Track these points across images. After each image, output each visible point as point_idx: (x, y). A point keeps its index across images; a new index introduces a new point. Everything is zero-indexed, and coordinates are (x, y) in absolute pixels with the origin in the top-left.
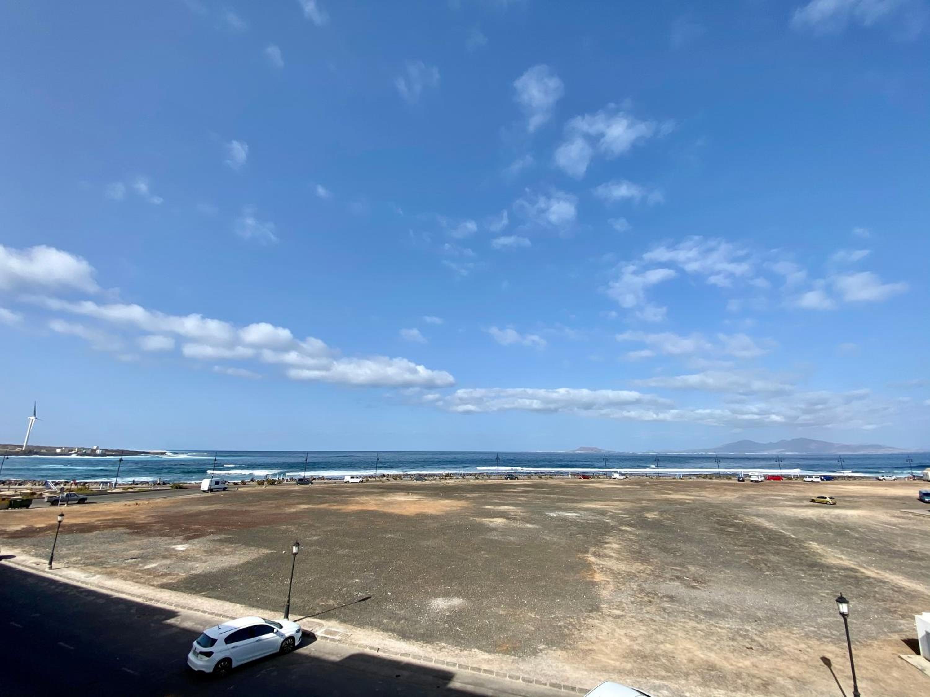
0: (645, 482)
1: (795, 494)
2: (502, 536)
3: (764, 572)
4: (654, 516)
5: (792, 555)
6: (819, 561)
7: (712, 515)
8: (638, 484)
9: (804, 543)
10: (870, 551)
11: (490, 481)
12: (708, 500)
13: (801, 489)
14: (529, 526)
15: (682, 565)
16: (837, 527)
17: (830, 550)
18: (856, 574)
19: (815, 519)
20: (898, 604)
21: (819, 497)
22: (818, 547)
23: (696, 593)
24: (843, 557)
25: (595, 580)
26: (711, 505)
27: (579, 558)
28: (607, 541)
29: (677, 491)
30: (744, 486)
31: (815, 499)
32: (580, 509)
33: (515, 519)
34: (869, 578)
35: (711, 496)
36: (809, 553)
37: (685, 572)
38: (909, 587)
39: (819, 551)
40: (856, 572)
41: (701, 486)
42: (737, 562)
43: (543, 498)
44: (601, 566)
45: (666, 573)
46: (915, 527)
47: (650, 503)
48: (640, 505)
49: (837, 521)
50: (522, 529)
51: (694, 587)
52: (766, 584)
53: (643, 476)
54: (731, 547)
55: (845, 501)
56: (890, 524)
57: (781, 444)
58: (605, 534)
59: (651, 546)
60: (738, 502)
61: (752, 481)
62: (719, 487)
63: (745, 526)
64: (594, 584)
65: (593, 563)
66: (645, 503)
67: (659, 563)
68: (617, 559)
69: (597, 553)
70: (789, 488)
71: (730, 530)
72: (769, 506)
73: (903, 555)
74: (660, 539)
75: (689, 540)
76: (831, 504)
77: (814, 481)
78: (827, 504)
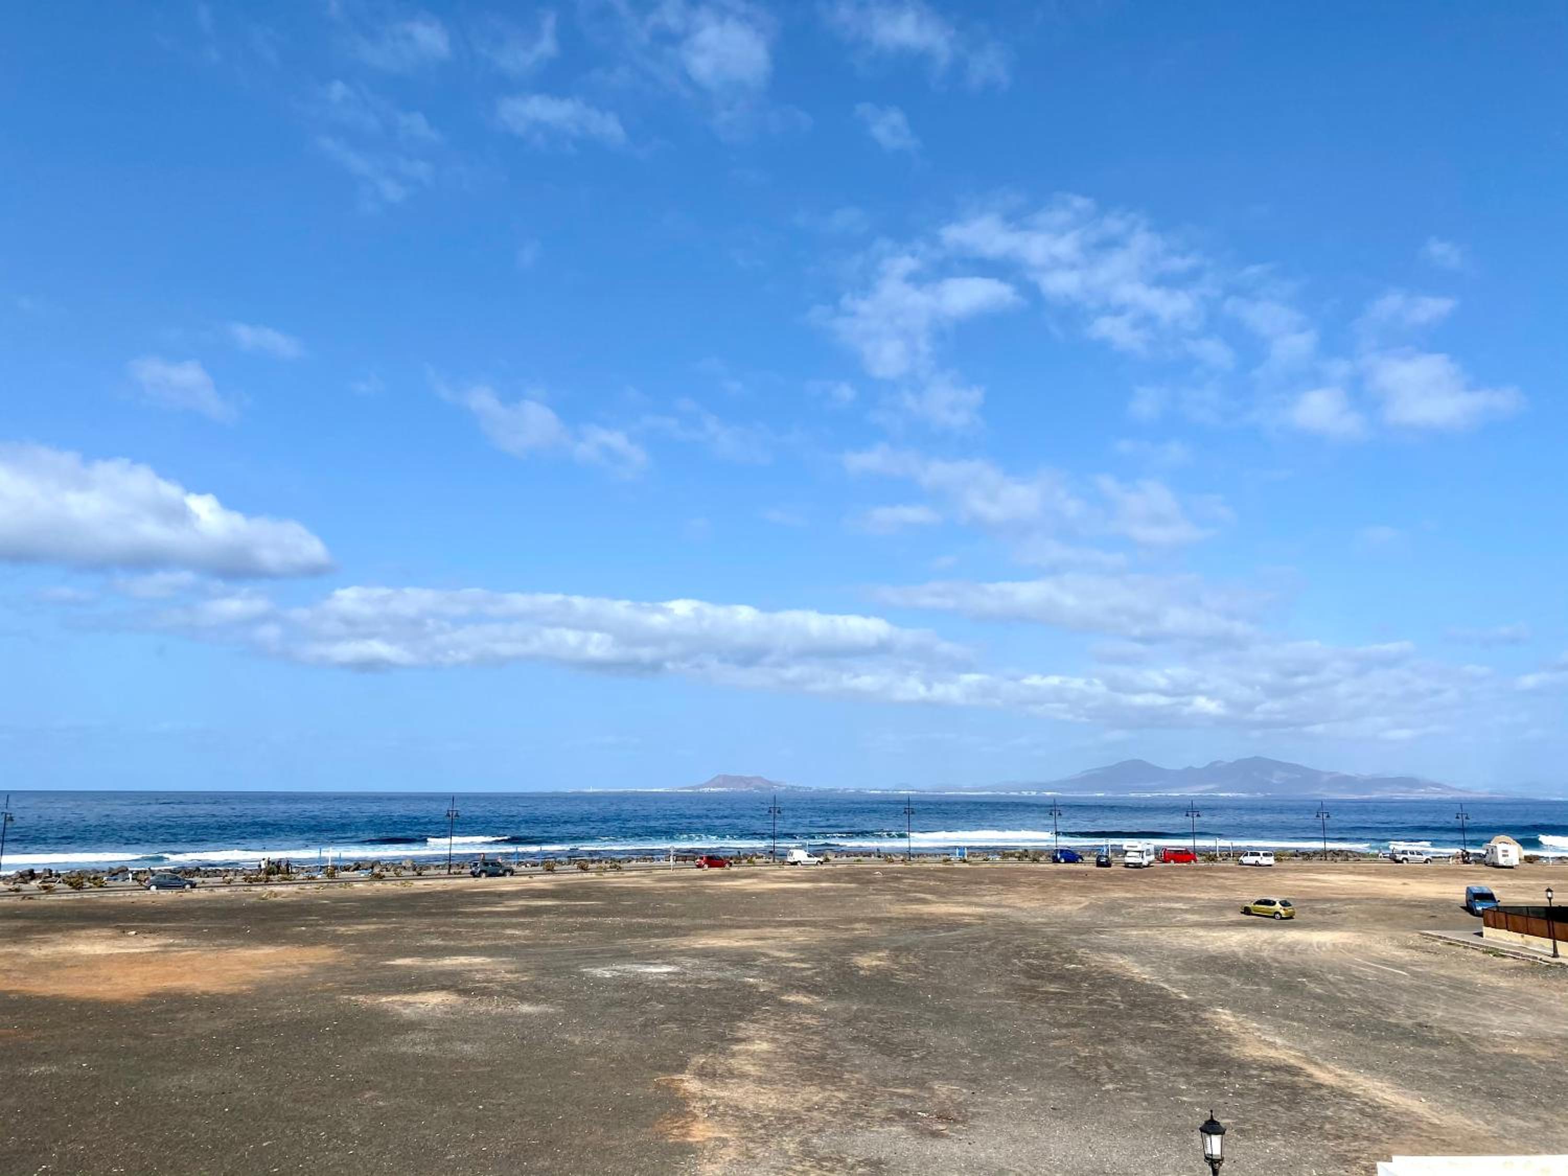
0: (870, 872)
1: (1214, 895)
2: (437, 1042)
3: (1103, 1085)
4: (874, 963)
5: (1173, 1040)
6: (1226, 1051)
7: (1018, 954)
8: (853, 876)
9: (1204, 1011)
10: (1341, 1026)
11: (419, 885)
12: (1020, 916)
13: (1229, 882)
14: (526, 1008)
15: (920, 1083)
16: (1284, 971)
17: (1255, 1025)
18: (1296, 1078)
19: (1241, 955)
20: (1365, 1143)
21: (1259, 903)
22: (1231, 1019)
23: (937, 1148)
24: (1279, 1041)
25: (690, 1139)
26: (1022, 928)
27: (658, 1086)
28: (740, 1035)
29: (943, 895)
30: (1110, 878)
31: (1251, 905)
32: (682, 953)
33: (486, 993)
34: (1319, 1086)
35: (1026, 905)
36: (1209, 1034)
37: (923, 1099)
38: (1396, 1104)
39: (1231, 1029)
40: (1298, 1075)
41: (1006, 881)
42: (1048, 1066)
43: (583, 927)
44: (714, 1102)
45: (877, 1106)
46: (1442, 972)
47: (873, 927)
48: (846, 935)
49: (1287, 958)
50: (502, 1020)
51: (936, 1135)
52: (1101, 1112)
53: (869, 855)
54: (1044, 1030)
55: (1314, 911)
56: (1393, 964)
57: (1214, 772)
58: (740, 1018)
59: (855, 1039)
60: (1086, 918)
61: (1127, 865)
62: (1048, 881)
63: (1086, 977)
64: (686, 1150)
65: (694, 1096)
66: (860, 929)
67: (866, 1081)
68: (760, 1081)
69: (709, 1069)
70: (1204, 881)
71: (1052, 988)
72: (1150, 927)
73: (1404, 1035)
74: (881, 1021)
75: (948, 1018)
76: (1282, 918)
77: (1260, 862)
78: (1274, 917)
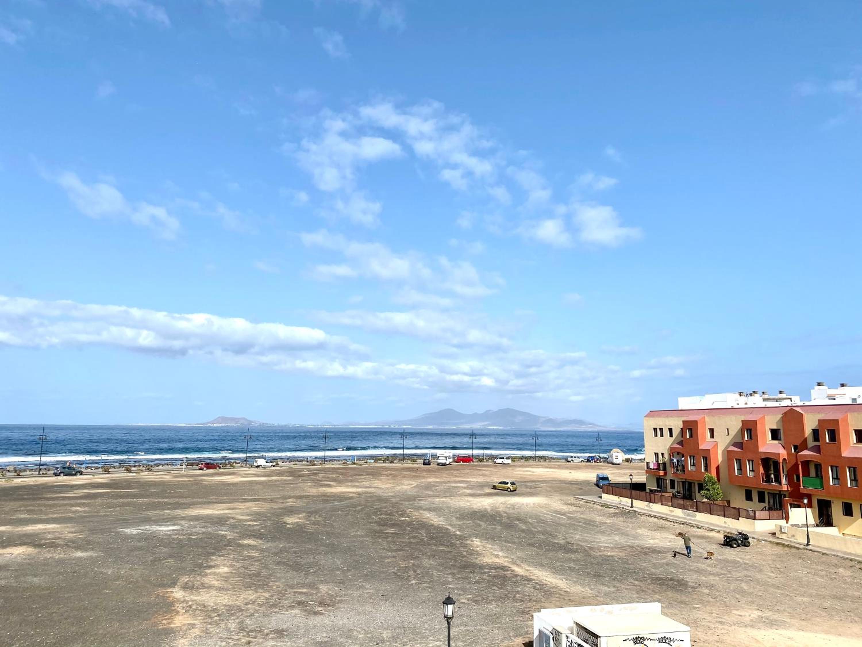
0: (300, 470)
1: (480, 479)
2: (16, 577)
3: (410, 581)
4: (296, 521)
5: (449, 556)
6: (474, 560)
7: (375, 513)
8: (291, 473)
9: (467, 540)
10: (531, 545)
11: (18, 481)
12: (380, 492)
13: (488, 473)
14: (79, 554)
15: (312, 586)
16: (508, 518)
17: (490, 546)
18: (506, 573)
19: (489, 510)
20: (534, 603)
21: (500, 483)
22: (479, 543)
23: (317, 620)
24: (501, 554)
25: (172, 626)
26: (380, 499)
27: (157, 596)
28: (212, 564)
29: (339, 482)
30: (429, 471)
31: (496, 484)
32: (184, 518)
33: (53, 545)
34: (517, 576)
35: (384, 486)
36: (467, 551)
37: (312, 594)
38: (551, 583)
39: (478, 549)
40: (507, 571)
41: (375, 474)
42: (383, 572)
43: (123, 505)
44: (190, 603)
45: (285, 600)
46: (582, 516)
47: (298, 501)
48: (281, 506)
49: (511, 511)
50: (61, 562)
51: (316, 613)
52: (407, 596)
53: (302, 461)
54: (384, 553)
55: (527, 487)
56: (560, 513)
57: (487, 416)
58: (213, 554)
59: (279, 563)
60: (414, 493)
61: (438, 464)
62: (397, 473)
63: (410, 524)
64: (169, 632)
65: (178, 600)
66: (291, 502)
67: (282, 586)
68: (220, 589)
69: (190, 584)
70: (475, 472)
71: (391, 530)
72: (446, 497)
73: (559, 548)
74: (295, 552)
75: (333, 549)
76: (511, 491)
77: (504, 462)
78: (507, 490)
